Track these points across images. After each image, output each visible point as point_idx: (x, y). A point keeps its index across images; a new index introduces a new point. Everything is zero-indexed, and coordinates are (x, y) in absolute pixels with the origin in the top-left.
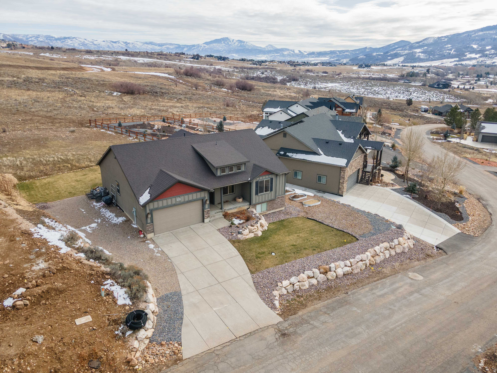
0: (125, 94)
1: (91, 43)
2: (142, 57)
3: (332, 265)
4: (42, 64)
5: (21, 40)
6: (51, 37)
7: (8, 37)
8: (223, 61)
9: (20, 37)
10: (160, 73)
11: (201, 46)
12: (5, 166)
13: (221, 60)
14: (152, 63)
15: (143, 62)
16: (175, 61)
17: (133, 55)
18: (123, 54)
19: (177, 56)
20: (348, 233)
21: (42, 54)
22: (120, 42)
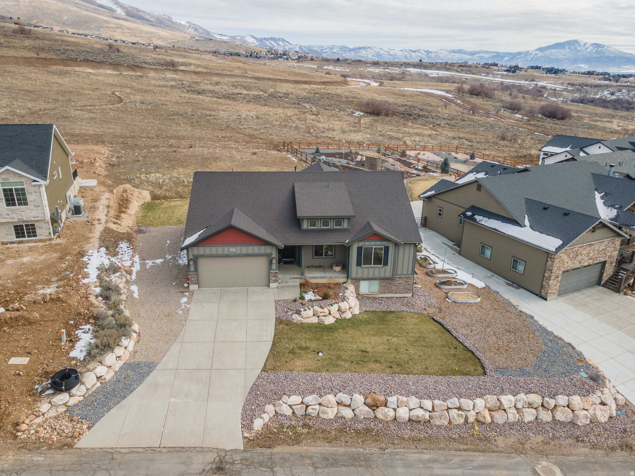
0: (368, 114)
1: (387, 54)
2: (438, 69)
3: (392, 400)
4: (304, 77)
5: (316, 52)
6: (345, 48)
7: (304, 48)
8: (553, 75)
9: (315, 49)
10: (436, 89)
11: (532, 54)
12: (148, 182)
13: (552, 74)
14: (448, 77)
15: (437, 76)
16: (481, 75)
17: (426, 67)
18: (414, 66)
19: (485, 67)
20: (479, 359)
21: (326, 67)
22: (421, 51)
